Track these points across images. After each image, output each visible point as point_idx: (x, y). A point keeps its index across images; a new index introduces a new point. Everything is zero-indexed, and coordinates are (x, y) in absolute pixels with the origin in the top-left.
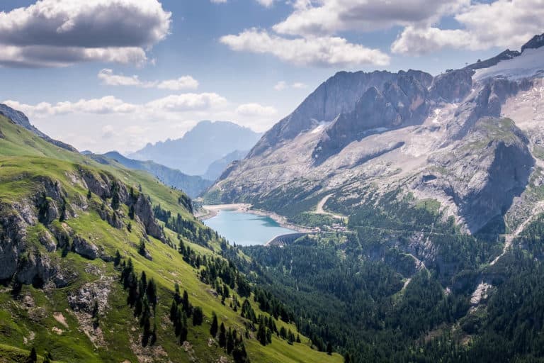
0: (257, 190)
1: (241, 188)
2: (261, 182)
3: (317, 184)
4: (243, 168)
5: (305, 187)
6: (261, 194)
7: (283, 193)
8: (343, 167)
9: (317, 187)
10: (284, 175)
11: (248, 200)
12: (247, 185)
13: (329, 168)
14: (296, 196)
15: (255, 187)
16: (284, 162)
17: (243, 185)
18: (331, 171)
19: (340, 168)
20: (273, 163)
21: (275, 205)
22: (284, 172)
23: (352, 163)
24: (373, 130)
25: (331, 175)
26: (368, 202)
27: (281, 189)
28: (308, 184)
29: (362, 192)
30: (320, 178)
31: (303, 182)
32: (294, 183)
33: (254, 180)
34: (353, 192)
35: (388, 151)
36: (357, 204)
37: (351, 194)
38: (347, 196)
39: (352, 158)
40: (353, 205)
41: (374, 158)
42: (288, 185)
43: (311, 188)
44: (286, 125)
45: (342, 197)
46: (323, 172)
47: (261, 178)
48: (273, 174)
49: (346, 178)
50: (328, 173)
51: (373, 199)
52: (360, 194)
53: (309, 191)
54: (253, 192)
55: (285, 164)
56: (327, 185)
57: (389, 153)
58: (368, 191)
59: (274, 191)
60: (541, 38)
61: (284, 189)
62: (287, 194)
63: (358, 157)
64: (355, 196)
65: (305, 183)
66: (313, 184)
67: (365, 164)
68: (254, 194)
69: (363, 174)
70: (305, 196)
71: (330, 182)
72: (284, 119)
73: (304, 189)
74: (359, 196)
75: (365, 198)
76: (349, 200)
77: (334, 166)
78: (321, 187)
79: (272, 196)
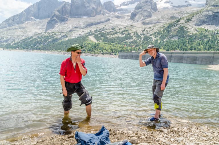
0: (6, 41)
2: (10, 37)
5: (55, 36)
6: (11, 43)
7: (36, 39)
8: (77, 27)
9: (64, 36)
10: (27, 33)
13: (68, 28)
14: (50, 40)
15: (5, 39)
16: (25, 28)
19: (75, 28)
20: (16, 29)
21: (32, 45)
22: (26, 32)
23: (82, 26)
24: (81, 16)
25: (71, 31)
26: (141, 39)
27: (32, 37)
28: (56, 34)
29: (125, 33)
30: (63, 31)
31: (50, 33)
32: (43, 34)
33: (3, 36)
34: (114, 33)
35: (103, 23)
36: (131, 40)
37: (115, 34)
38: (112, 35)
39: (80, 23)
40: (126, 41)
41: (95, 25)
42: (38, 35)
43: (60, 36)
44: (17, 17)
45: (109, 35)
46: (64, 29)
47: (9, 35)
48: (19, 33)
49: (85, 32)
50: (68, 30)
51: (142, 37)
52: (125, 34)
53: (59, 38)
54: (4, 42)
55: (26, 29)
56: (71, 36)
57: (104, 23)
58: (130, 33)
59: (24, 39)
60: (127, 3)
61: (34, 37)
62: (40, 40)
63: (86, 23)
64: (120, 35)
65: (52, 34)
66: (60, 34)
67: (91, 27)
68: (5, 43)
69: (103, 28)
70: (57, 40)
71: (72, 34)
72: (16, 15)
73: (54, 37)
74: (124, 35)
75: (134, 37)
76: (118, 38)
77: (71, 27)
78: (67, 36)
79: (25, 41)
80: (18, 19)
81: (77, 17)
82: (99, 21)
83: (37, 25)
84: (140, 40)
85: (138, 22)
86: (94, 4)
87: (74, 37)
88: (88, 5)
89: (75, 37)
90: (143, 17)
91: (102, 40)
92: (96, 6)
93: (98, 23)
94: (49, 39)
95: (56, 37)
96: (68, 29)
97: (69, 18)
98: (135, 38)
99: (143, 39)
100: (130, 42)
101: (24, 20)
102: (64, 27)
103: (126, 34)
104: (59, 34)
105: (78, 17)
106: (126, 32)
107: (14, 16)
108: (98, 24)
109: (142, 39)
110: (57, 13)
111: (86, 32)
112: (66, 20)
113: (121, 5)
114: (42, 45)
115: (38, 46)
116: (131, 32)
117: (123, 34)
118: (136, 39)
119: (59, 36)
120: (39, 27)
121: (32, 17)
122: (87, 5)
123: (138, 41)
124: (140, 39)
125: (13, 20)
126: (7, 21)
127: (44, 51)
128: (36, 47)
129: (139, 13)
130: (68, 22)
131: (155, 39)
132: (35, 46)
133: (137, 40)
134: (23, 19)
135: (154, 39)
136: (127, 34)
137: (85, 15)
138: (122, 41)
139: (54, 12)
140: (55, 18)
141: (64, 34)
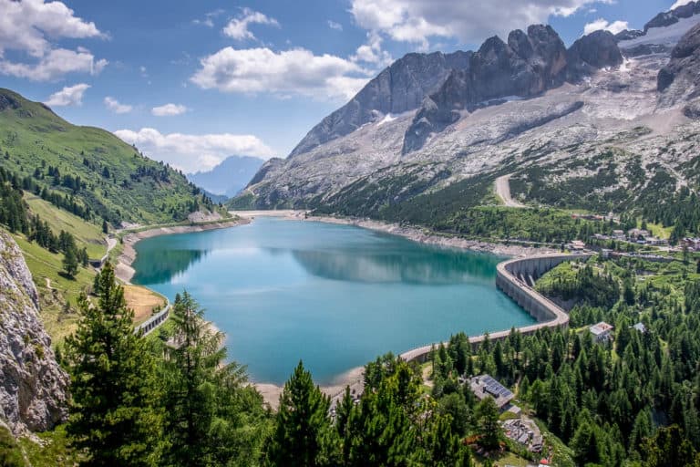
0: (314, 190)
1: (287, 188)
2: (320, 178)
3: (442, 167)
4: (285, 167)
5: (419, 174)
6: (323, 194)
7: (373, 187)
8: (481, 142)
9: (441, 173)
10: (358, 166)
11: (300, 205)
12: (298, 183)
13: (453, 147)
14: (405, 189)
15: (310, 185)
16: (354, 150)
17: (289, 184)
18: (460, 149)
19: (475, 144)
20: (334, 154)
21: (364, 206)
22: (357, 163)
23: (495, 135)
24: (499, 99)
25: (462, 155)
26: (643, 183)
27: (365, 181)
28: (421, 170)
29: (599, 165)
30: (441, 159)
31: (408, 167)
32: (390, 170)
33: (308, 175)
34: (569, 166)
35: (559, 117)
36: (611, 189)
37: (569, 169)
38: (560, 173)
39: (490, 128)
40: (597, 191)
41: (534, 127)
42: (380, 175)
43: (431, 175)
44: (340, 117)
45: (550, 176)
46: (444, 151)
47: (319, 173)
48: (340, 165)
49: (500, 156)
50: (454, 152)
51: (650, 175)
52: (598, 169)
53: (428, 180)
54: (308, 192)
55: (356, 153)
56: (460, 171)
57: (562, 118)
58: (616, 162)
59: (350, 186)
60: (670, 16)
61: (372, 181)
62: (383, 187)
63: (506, 127)
64: (583, 173)
65: (413, 168)
66: (432, 169)
67: (521, 136)
68: (310, 196)
69: (549, 143)
70: (422, 187)
71: (464, 166)
72: (338, 111)
73: (417, 177)
74: (596, 173)
75: (625, 176)
76: (574, 182)
77: (463, 141)
78: (449, 174)
79: (350, 192)
80: (342, 122)
81: (486, 103)
82: (545, 115)
83: (383, 140)
84: (639, 188)
85: (673, 104)
86: (541, 54)
87: (468, 173)
88: (522, 62)
89: (471, 173)
90: (692, 86)
91: (525, 193)
92: (544, 60)
93: (542, 119)
94: (405, 185)
95: (420, 176)
96: (453, 150)
97: (464, 112)
98: (624, 182)
99: (649, 185)
100: (607, 196)
101: (354, 122)
102: (444, 146)
103: (602, 167)
104: (429, 167)
105: (491, 104)
106: (603, 161)
107: (333, 115)
108: (544, 123)
109: (646, 185)
110: (430, 104)
111: (501, 158)
112: (454, 118)
113: (647, 26)
114: (387, 204)
115: (377, 207)
116: (621, 158)
117: (594, 169)
118: (626, 186)
119: (428, 175)
120: (387, 145)
121: (374, 111)
122: (517, 63)
123: (630, 192)
124: (638, 186)
125: (331, 126)
126: (317, 130)
127: (387, 224)
128: (372, 208)
129: (683, 73)
130: (460, 125)
131: (685, 184)
132: (369, 207)
133: (629, 187)
134: (353, 119)
135: (681, 183)
136: (606, 167)
137: (510, 93)
138: (582, 195)
139: (423, 101)
140: (424, 119)
141: (442, 168)
